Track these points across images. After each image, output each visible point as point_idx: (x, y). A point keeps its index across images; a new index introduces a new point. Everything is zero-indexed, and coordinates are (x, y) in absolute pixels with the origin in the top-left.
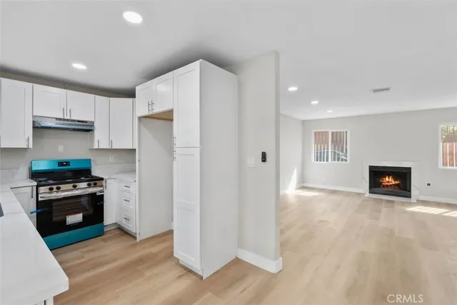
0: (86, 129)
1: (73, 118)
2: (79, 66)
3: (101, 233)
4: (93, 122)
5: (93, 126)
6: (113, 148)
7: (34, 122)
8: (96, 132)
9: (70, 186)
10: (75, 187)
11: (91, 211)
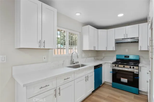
1: (128, 38)
4: (138, 38)
7: (115, 41)
9: (122, 66)
10: (124, 67)
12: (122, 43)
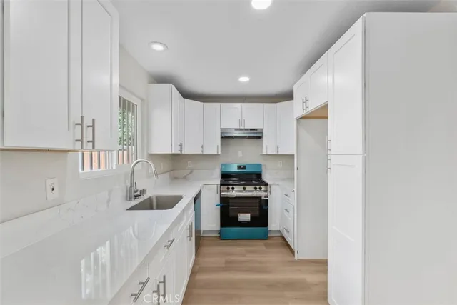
0: (257, 136)
1: (246, 128)
2: (244, 79)
3: (265, 237)
4: (262, 129)
5: (262, 133)
6: (280, 153)
7: (221, 133)
8: (264, 138)
9: (241, 188)
10: (244, 188)
11: (257, 213)
12: (233, 137)
